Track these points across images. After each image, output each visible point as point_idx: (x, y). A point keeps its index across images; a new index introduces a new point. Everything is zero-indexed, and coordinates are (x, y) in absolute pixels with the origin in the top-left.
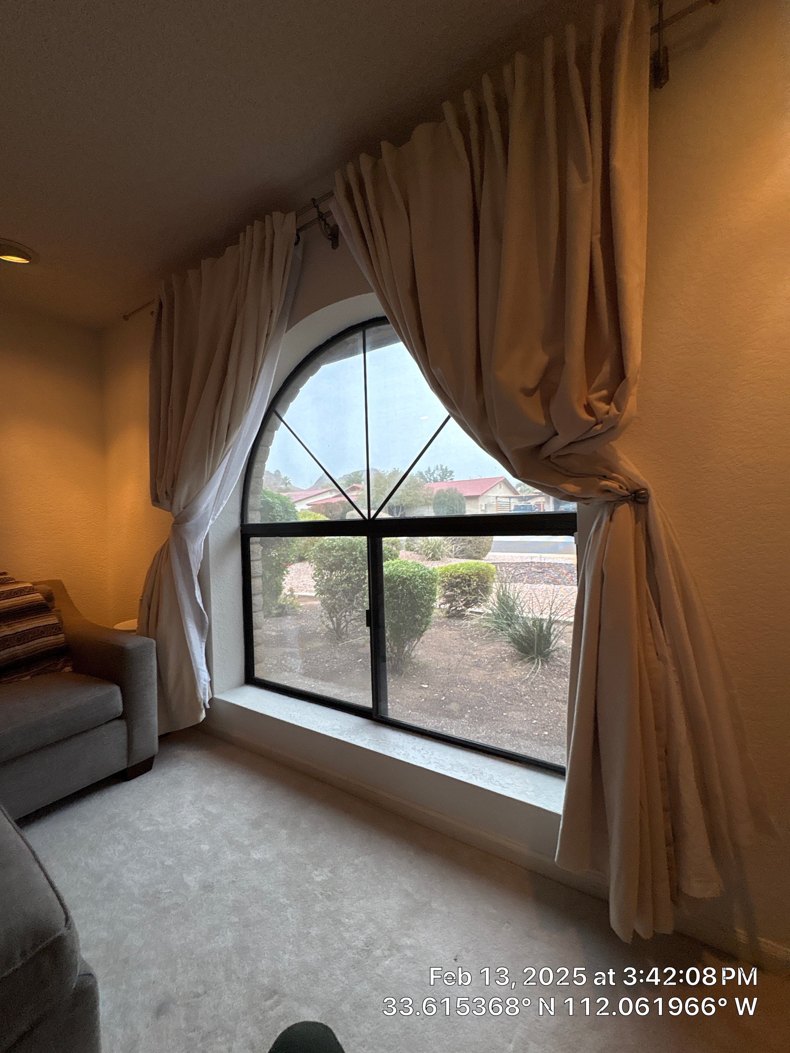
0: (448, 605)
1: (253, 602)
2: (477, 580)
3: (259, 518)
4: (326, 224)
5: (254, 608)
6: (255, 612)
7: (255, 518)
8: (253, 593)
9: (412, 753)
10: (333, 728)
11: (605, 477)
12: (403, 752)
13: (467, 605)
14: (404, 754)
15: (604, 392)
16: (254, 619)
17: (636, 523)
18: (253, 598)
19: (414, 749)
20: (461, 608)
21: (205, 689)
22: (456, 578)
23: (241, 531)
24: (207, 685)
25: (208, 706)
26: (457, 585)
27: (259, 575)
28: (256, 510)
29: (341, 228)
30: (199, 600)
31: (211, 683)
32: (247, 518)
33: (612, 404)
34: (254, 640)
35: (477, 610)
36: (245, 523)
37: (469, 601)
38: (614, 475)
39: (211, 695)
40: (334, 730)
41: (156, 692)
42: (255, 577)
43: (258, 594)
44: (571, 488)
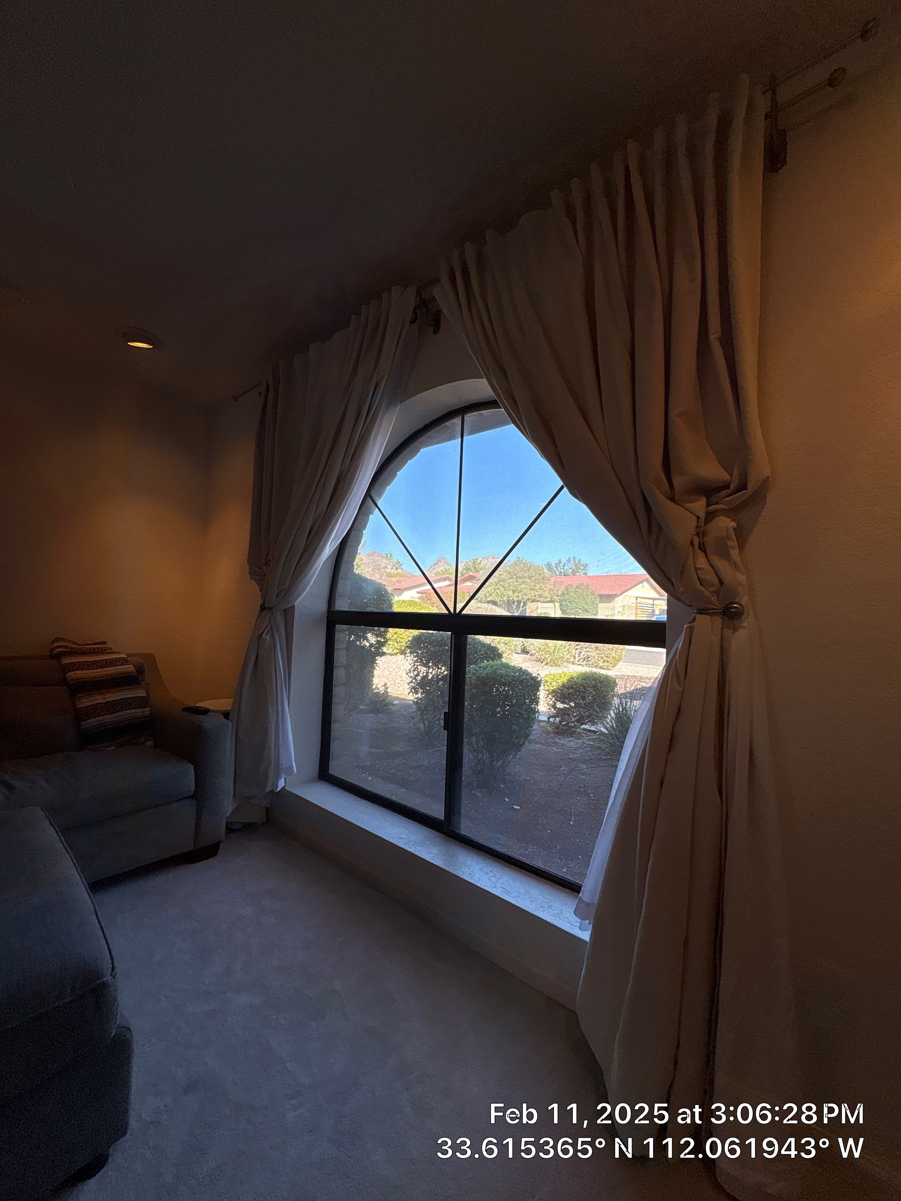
0: (558, 719)
2: (594, 693)
3: (347, 605)
4: (428, 310)
7: (342, 605)
9: (479, 874)
10: (399, 836)
12: (469, 872)
13: (581, 721)
14: (470, 874)
16: (333, 712)
18: (334, 688)
19: (481, 870)
20: (573, 724)
22: (568, 688)
23: (328, 617)
26: (570, 697)
28: (345, 596)
29: (444, 311)
32: (334, 604)
34: (332, 734)
35: (593, 728)
36: (332, 609)
37: (582, 716)
40: (401, 838)
42: (337, 667)
43: (340, 685)
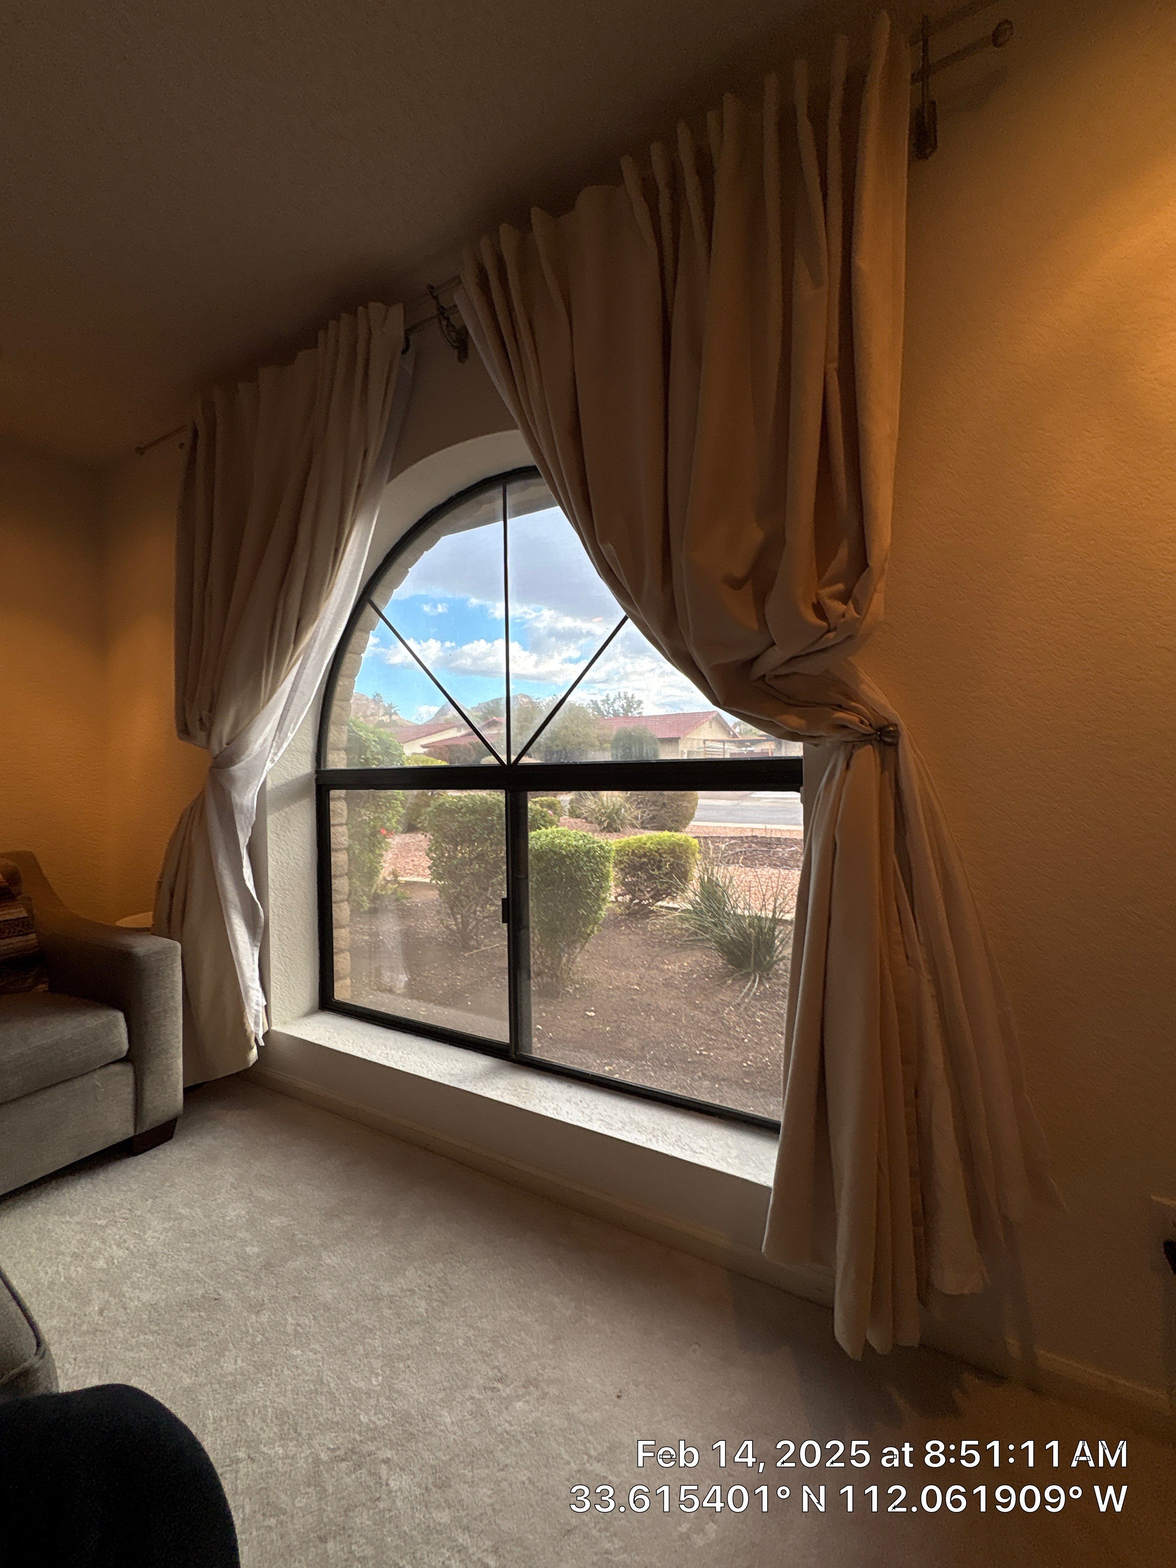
0: (628, 897)
1: (333, 887)
2: (672, 860)
3: (345, 761)
4: (449, 324)
5: (335, 897)
6: (335, 903)
7: (337, 761)
8: (333, 873)
9: (566, 1107)
10: (452, 1072)
11: (840, 706)
12: (552, 1106)
13: (657, 897)
14: (554, 1109)
15: (840, 587)
16: (333, 912)
17: (882, 772)
18: (333, 881)
19: (569, 1101)
20: (647, 902)
21: (257, 1017)
23: (317, 779)
24: (262, 1010)
25: (262, 1043)
26: (642, 867)
27: (342, 847)
28: (339, 750)
29: (471, 331)
30: (250, 884)
31: (267, 1008)
32: (325, 761)
33: (851, 604)
34: (335, 944)
35: (671, 905)
36: (322, 769)
37: (658, 891)
38: (853, 704)
39: (266, 1025)
40: (452, 1075)
41: (181, 1021)
42: (336, 850)
43: (341, 876)
44: (793, 721)
